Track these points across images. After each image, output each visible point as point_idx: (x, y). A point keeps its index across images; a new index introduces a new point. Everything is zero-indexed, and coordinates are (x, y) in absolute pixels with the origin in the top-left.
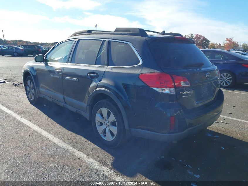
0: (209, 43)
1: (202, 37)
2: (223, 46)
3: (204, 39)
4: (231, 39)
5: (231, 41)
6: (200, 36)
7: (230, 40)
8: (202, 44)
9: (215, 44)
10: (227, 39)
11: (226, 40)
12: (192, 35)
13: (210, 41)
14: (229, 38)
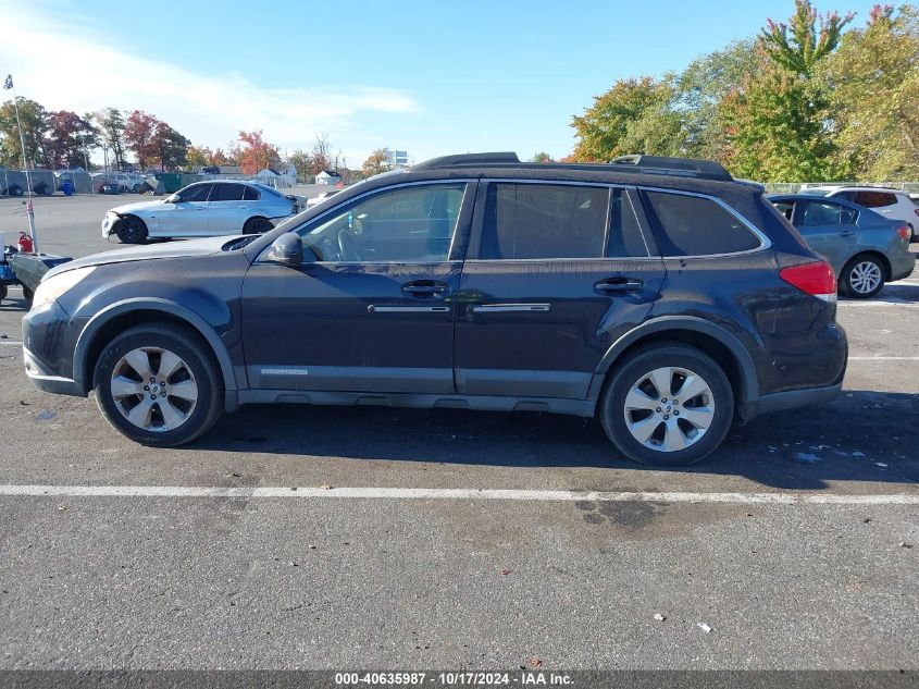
0: (184, 145)
1: (155, 122)
2: (232, 161)
3: (165, 131)
4: (257, 137)
5: (258, 145)
6: (147, 119)
7: (253, 138)
8: (163, 149)
9: (205, 151)
10: (244, 137)
11: (242, 140)
12: (115, 112)
13: (187, 138)
14: (248, 131)
